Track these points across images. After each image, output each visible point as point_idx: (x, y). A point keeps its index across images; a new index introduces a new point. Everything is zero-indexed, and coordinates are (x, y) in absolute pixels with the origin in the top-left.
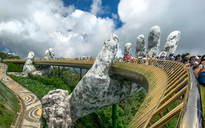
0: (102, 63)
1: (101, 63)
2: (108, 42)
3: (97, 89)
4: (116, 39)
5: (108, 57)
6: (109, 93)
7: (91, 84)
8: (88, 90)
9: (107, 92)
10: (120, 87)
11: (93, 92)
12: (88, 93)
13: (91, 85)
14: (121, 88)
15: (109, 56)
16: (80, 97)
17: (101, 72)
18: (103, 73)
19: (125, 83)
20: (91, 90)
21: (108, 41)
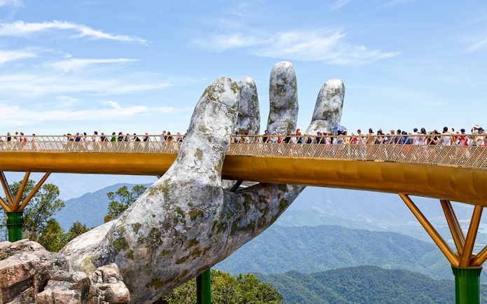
0: (214, 147)
1: (212, 146)
2: (219, 95)
3: (202, 216)
4: (237, 90)
5: (225, 131)
6: (221, 227)
7: (188, 202)
8: (181, 220)
9: (219, 223)
10: (243, 208)
11: (193, 224)
12: (179, 228)
13: (189, 204)
14: (246, 211)
15: (227, 129)
16: (152, 243)
17: (213, 169)
18: (216, 171)
19: (253, 198)
20: (188, 218)
21: (220, 92)
